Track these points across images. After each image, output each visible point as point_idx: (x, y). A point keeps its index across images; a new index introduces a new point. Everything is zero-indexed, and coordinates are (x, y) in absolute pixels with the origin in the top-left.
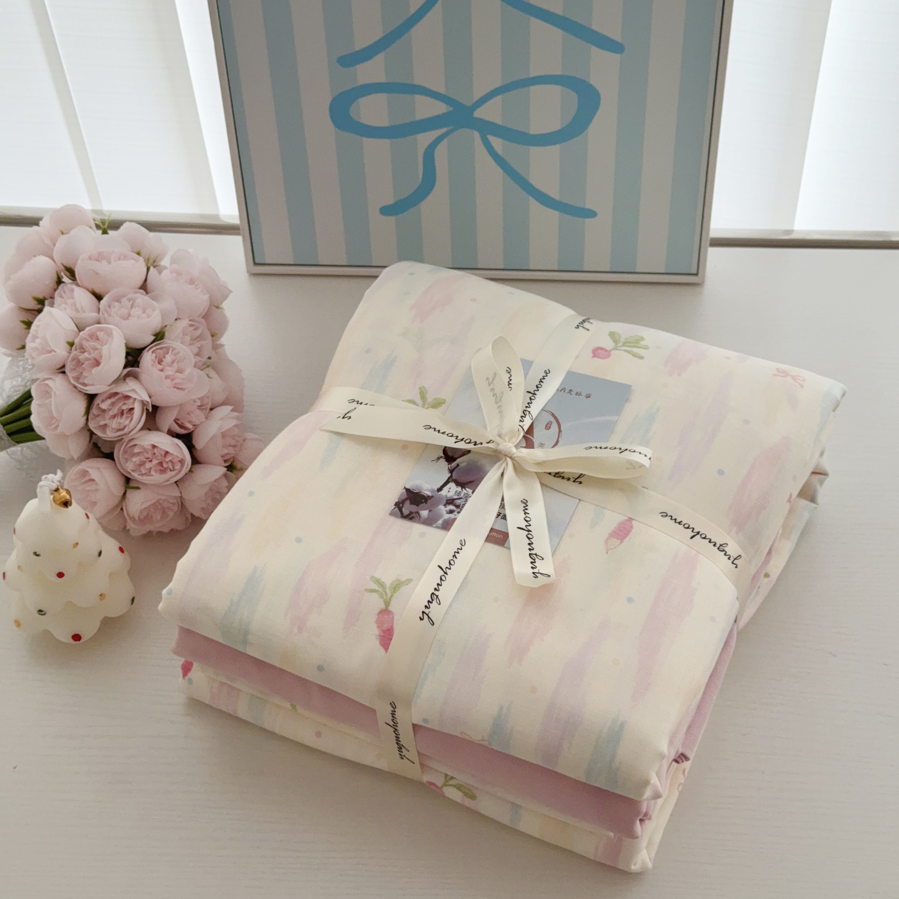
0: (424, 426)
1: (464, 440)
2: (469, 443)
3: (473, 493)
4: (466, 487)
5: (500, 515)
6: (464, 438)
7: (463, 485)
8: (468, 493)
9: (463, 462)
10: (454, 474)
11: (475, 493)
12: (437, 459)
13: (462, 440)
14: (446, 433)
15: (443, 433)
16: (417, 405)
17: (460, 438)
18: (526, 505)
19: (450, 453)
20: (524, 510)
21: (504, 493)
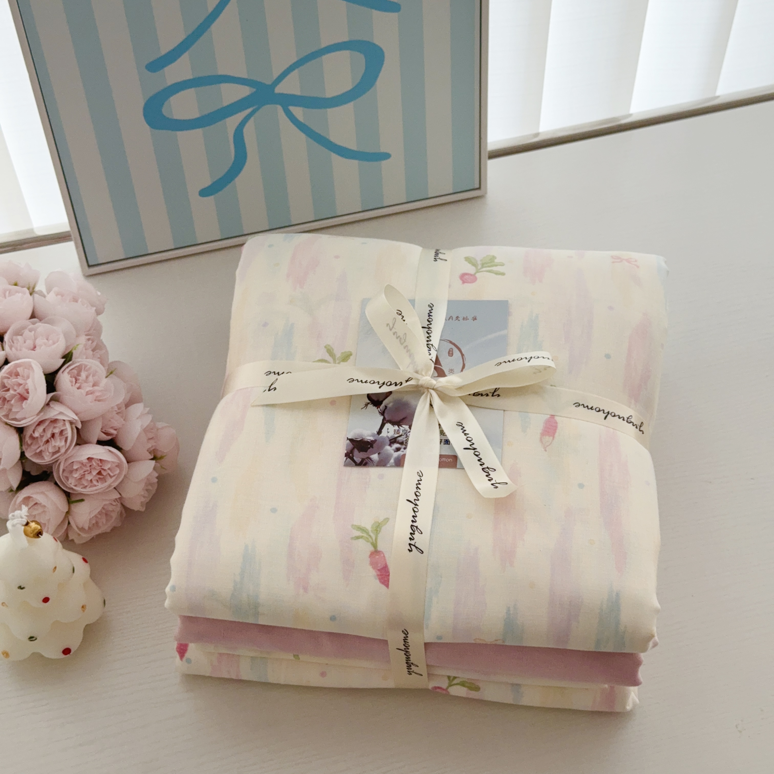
0: (348, 380)
1: (385, 383)
2: (391, 385)
3: (410, 428)
4: (402, 425)
5: (442, 441)
6: (384, 382)
7: (398, 423)
8: (406, 429)
9: (390, 403)
10: (385, 414)
11: (412, 428)
12: (365, 406)
13: (384, 384)
14: (369, 381)
15: (366, 382)
16: (329, 363)
17: (381, 382)
18: (462, 428)
19: (375, 398)
20: (463, 432)
21: (439, 420)
